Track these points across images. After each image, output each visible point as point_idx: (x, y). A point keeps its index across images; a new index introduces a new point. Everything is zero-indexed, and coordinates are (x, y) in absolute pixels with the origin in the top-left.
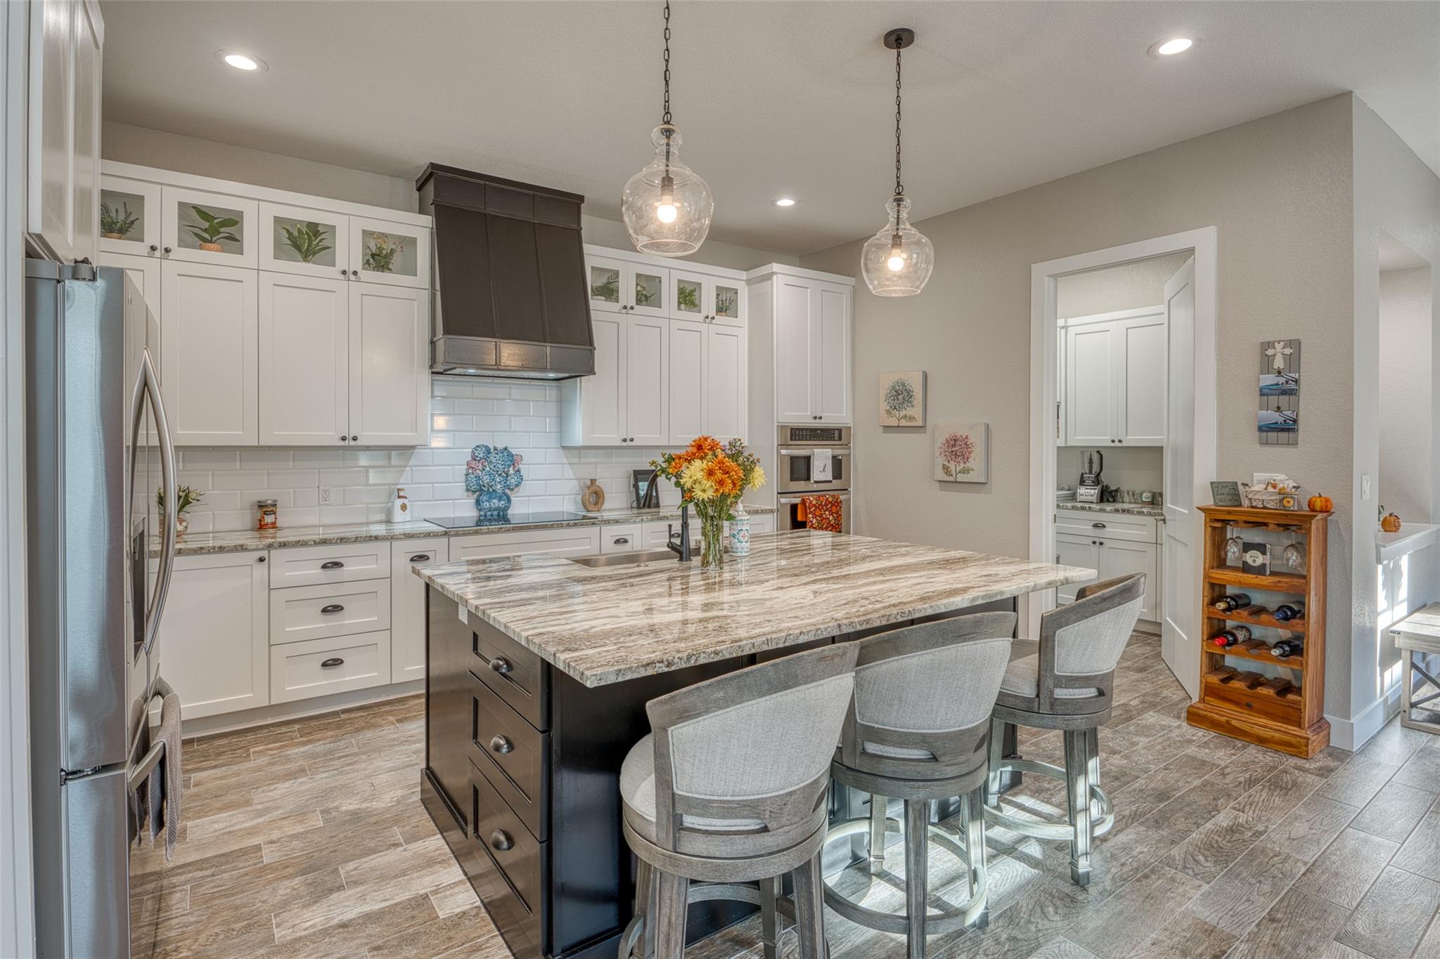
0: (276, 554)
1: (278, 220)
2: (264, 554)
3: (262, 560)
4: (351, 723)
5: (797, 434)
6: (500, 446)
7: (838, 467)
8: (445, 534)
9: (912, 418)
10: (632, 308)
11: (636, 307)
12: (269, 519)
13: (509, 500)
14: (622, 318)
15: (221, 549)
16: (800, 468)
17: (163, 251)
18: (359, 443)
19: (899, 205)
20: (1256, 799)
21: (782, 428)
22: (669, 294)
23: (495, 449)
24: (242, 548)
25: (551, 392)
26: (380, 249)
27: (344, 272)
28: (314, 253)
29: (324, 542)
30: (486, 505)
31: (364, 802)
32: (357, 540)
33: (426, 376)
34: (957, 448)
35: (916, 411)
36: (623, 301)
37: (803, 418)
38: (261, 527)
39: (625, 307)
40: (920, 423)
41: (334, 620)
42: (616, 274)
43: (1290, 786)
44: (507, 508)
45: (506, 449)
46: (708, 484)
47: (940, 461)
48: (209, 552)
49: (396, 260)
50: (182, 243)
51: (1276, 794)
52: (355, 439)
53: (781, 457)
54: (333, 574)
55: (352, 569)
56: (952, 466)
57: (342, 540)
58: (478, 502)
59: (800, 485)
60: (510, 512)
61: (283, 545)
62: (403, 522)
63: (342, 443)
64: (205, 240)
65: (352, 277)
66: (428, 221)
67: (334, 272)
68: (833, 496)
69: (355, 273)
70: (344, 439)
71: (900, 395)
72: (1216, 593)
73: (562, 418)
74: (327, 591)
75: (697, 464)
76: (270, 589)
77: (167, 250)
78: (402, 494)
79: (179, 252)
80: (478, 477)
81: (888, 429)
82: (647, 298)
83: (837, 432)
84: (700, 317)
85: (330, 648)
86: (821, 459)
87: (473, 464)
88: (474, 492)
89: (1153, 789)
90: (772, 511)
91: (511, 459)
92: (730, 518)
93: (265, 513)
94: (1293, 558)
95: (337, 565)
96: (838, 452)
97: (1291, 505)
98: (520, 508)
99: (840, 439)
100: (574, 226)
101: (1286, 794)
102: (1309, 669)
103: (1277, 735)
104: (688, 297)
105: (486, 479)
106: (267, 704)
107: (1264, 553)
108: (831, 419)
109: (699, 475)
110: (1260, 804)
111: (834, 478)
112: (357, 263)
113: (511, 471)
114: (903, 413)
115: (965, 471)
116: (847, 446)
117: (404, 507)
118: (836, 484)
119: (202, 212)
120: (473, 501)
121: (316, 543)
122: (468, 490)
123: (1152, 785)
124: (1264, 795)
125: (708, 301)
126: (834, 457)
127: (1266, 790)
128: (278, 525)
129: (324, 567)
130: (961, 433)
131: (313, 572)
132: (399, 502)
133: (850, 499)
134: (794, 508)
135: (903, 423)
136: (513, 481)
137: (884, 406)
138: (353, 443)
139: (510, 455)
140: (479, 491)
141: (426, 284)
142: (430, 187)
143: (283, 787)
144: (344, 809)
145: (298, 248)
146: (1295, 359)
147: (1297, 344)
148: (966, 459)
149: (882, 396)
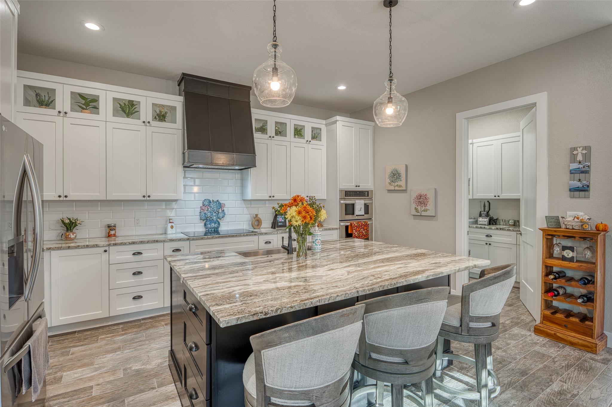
0: (111, 248)
1: (115, 99)
2: (107, 248)
3: (105, 251)
4: (144, 325)
5: (348, 194)
6: (215, 200)
7: (367, 208)
8: (188, 239)
9: (400, 186)
10: (273, 137)
11: (275, 137)
12: (112, 232)
13: (219, 224)
14: (268, 142)
15: (87, 246)
16: (349, 209)
17: (64, 114)
18: (151, 198)
19: (391, 82)
20: (572, 376)
21: (341, 191)
22: (290, 131)
23: (213, 201)
24: (97, 246)
25: (238, 175)
26: (161, 112)
27: (144, 122)
28: (132, 114)
29: (133, 243)
30: (209, 226)
31: (143, 365)
32: (148, 242)
33: (181, 168)
34: (421, 200)
35: (402, 183)
36: (269, 134)
37: (351, 186)
38: (109, 236)
39: (270, 137)
40: (404, 188)
41: (138, 278)
42: (266, 122)
43: (588, 369)
44: (218, 227)
45: (218, 201)
46: (298, 218)
47: (414, 206)
48: (82, 248)
49: (168, 117)
50: (72, 110)
51: (582, 373)
52: (149, 196)
53: (341, 204)
54: (138, 257)
55: (145, 255)
56: (419, 208)
57: (142, 242)
58: (205, 225)
59: (350, 217)
60: (220, 229)
61: (115, 245)
62: (172, 233)
63: (143, 199)
64: (83, 109)
65: (148, 124)
66: (181, 99)
67: (140, 122)
68: (365, 222)
69: (149, 122)
70: (144, 197)
71: (395, 176)
72: (548, 271)
73: (243, 187)
74: (135, 265)
75: (294, 208)
76: (109, 264)
77: (66, 113)
78: (171, 221)
79: (71, 114)
80: (205, 214)
81: (390, 191)
82: (280, 132)
83: (366, 193)
84: (305, 141)
85: (137, 291)
86: (359, 205)
87: (203, 208)
88: (203, 220)
89: (519, 369)
90: (337, 229)
91: (220, 205)
92: (310, 234)
93: (111, 230)
94: (588, 254)
95: (140, 253)
96: (367, 202)
97: (587, 228)
98: (224, 228)
99: (368, 196)
100: (247, 100)
101: (587, 373)
102: (597, 309)
103: (580, 342)
104: (299, 132)
105: (209, 214)
106: (108, 316)
107: (573, 251)
108: (363, 187)
109: (294, 214)
110: (574, 379)
111: (365, 214)
112: (150, 118)
113: (220, 211)
114: (396, 184)
115: (426, 210)
116: (371, 199)
117: (172, 227)
118: (366, 216)
119: (81, 96)
120: (203, 224)
121: (130, 244)
122: (201, 219)
123: (518, 367)
124: (576, 373)
125: (308, 134)
126: (365, 204)
127: (576, 371)
128: (116, 235)
129: (134, 254)
130: (424, 192)
131: (129, 257)
132: (170, 225)
133: (372, 223)
134: (347, 227)
135: (397, 188)
136: (221, 215)
137: (388, 181)
138: (148, 199)
139: (220, 204)
140: (206, 220)
141: (181, 127)
142: (183, 84)
143: (109, 356)
144: (133, 368)
145: (124, 111)
146: (587, 157)
147: (588, 148)
148: (426, 205)
149: (387, 176)
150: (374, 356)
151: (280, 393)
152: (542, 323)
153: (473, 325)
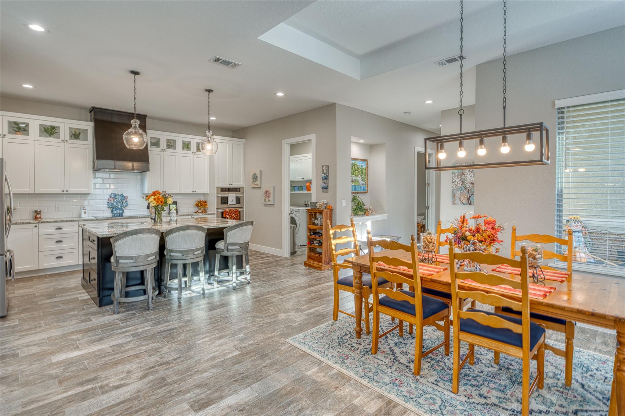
0: (41, 225)
1: (40, 125)
2: (37, 225)
3: (36, 226)
5: (223, 190)
6: (120, 193)
7: (238, 200)
8: (97, 220)
9: (257, 185)
10: (165, 150)
11: (167, 150)
12: (39, 216)
13: (123, 210)
14: (162, 153)
15: (23, 223)
16: (224, 201)
18: (68, 192)
21: (217, 188)
22: (179, 145)
23: (118, 194)
24: (30, 223)
25: (139, 176)
26: (75, 132)
27: (63, 141)
28: (53, 134)
29: (56, 222)
30: (115, 212)
32: (67, 221)
33: (91, 171)
34: (267, 194)
35: (258, 183)
36: (162, 148)
37: (226, 185)
38: (36, 218)
39: (162, 150)
40: (259, 186)
41: (59, 245)
42: (159, 139)
44: (122, 213)
45: (122, 194)
46: (154, 202)
47: (264, 198)
48: (19, 224)
49: (81, 136)
50: (9, 133)
52: (67, 191)
53: (218, 197)
54: (59, 231)
55: (65, 230)
56: (266, 199)
57: (62, 221)
58: (112, 211)
59: (225, 206)
60: (124, 214)
61: (43, 222)
62: (84, 216)
63: (63, 193)
64: (16, 131)
65: (66, 142)
66: (92, 124)
67: (59, 140)
68: (236, 209)
69: (66, 141)
70: (63, 191)
71: (255, 177)
72: (310, 230)
73: (142, 184)
74: (58, 236)
75: (153, 197)
76: (39, 235)
77: (5, 135)
78: (84, 208)
79: (9, 136)
80: (112, 203)
81: (253, 188)
82: (171, 146)
83: (238, 189)
84: (191, 152)
85: (59, 253)
86: (232, 198)
87: (110, 199)
88: (111, 208)
90: (214, 214)
91: (124, 197)
93: (37, 214)
95: (60, 229)
96: (238, 195)
98: (127, 213)
99: (240, 191)
100: (144, 124)
102: (324, 248)
104: (186, 146)
105: (115, 204)
106: (38, 269)
107: (318, 220)
108: (235, 185)
109: (152, 200)
111: (237, 203)
112: (67, 137)
113: (124, 201)
114: (256, 183)
115: (269, 201)
116: (243, 193)
117: (85, 213)
118: (238, 205)
119: (16, 124)
120: (110, 211)
121: (53, 222)
122: (108, 207)
125: (193, 147)
126: (237, 197)
128: (42, 217)
129: (57, 229)
130: (268, 189)
131: (53, 230)
132: (83, 211)
133: (243, 211)
134: (222, 213)
135: (256, 186)
136: (125, 205)
137: (251, 181)
138: (66, 193)
139: (124, 196)
140: (113, 208)
141: (91, 143)
142: (93, 112)
145: (48, 133)
146: (328, 170)
147: (328, 166)
148: (269, 197)
149: (251, 178)
150: (172, 254)
151: (122, 258)
152: (307, 260)
153: (230, 247)
